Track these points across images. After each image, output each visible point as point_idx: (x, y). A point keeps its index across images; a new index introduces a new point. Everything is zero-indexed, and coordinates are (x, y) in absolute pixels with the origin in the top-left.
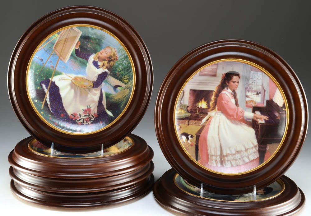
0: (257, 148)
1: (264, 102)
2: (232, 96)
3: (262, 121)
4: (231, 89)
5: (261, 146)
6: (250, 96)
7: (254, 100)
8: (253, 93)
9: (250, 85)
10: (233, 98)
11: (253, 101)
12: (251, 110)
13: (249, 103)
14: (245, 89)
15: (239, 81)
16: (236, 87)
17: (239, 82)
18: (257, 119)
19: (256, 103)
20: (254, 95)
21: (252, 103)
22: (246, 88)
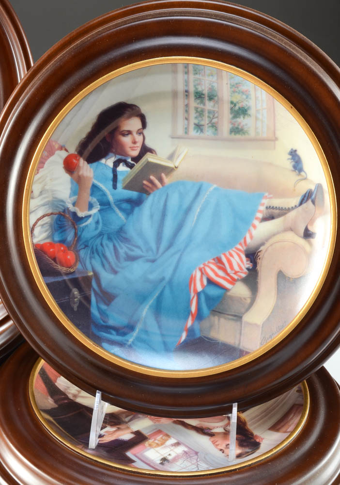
0: (70, 396)
1: (136, 456)
2: (204, 427)
3: (106, 432)
4: (218, 433)
5: (66, 401)
6: (172, 448)
7: (158, 449)
8: (173, 455)
9: (197, 462)
10: (199, 426)
11: (158, 445)
12: (146, 433)
13: (161, 438)
14: (197, 451)
15: (223, 452)
16: (214, 443)
17: (221, 452)
18: (118, 428)
19: (149, 447)
20: (170, 455)
21: (156, 442)
22: (197, 453)
